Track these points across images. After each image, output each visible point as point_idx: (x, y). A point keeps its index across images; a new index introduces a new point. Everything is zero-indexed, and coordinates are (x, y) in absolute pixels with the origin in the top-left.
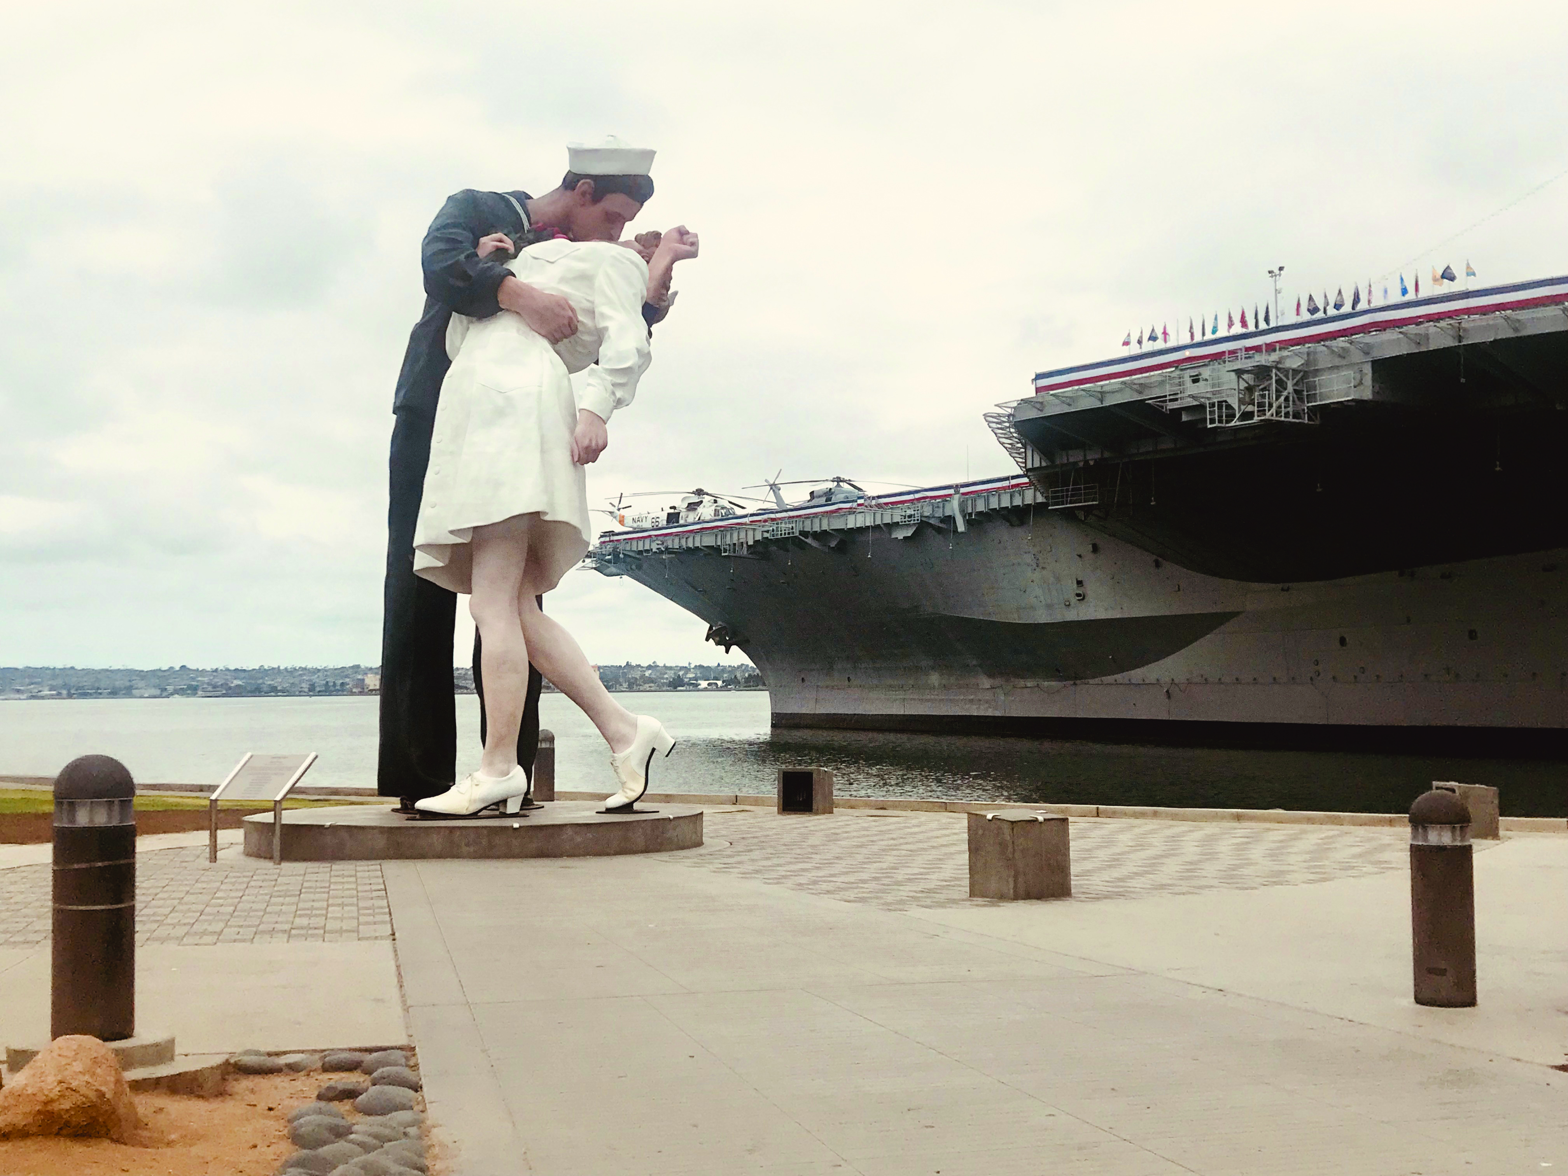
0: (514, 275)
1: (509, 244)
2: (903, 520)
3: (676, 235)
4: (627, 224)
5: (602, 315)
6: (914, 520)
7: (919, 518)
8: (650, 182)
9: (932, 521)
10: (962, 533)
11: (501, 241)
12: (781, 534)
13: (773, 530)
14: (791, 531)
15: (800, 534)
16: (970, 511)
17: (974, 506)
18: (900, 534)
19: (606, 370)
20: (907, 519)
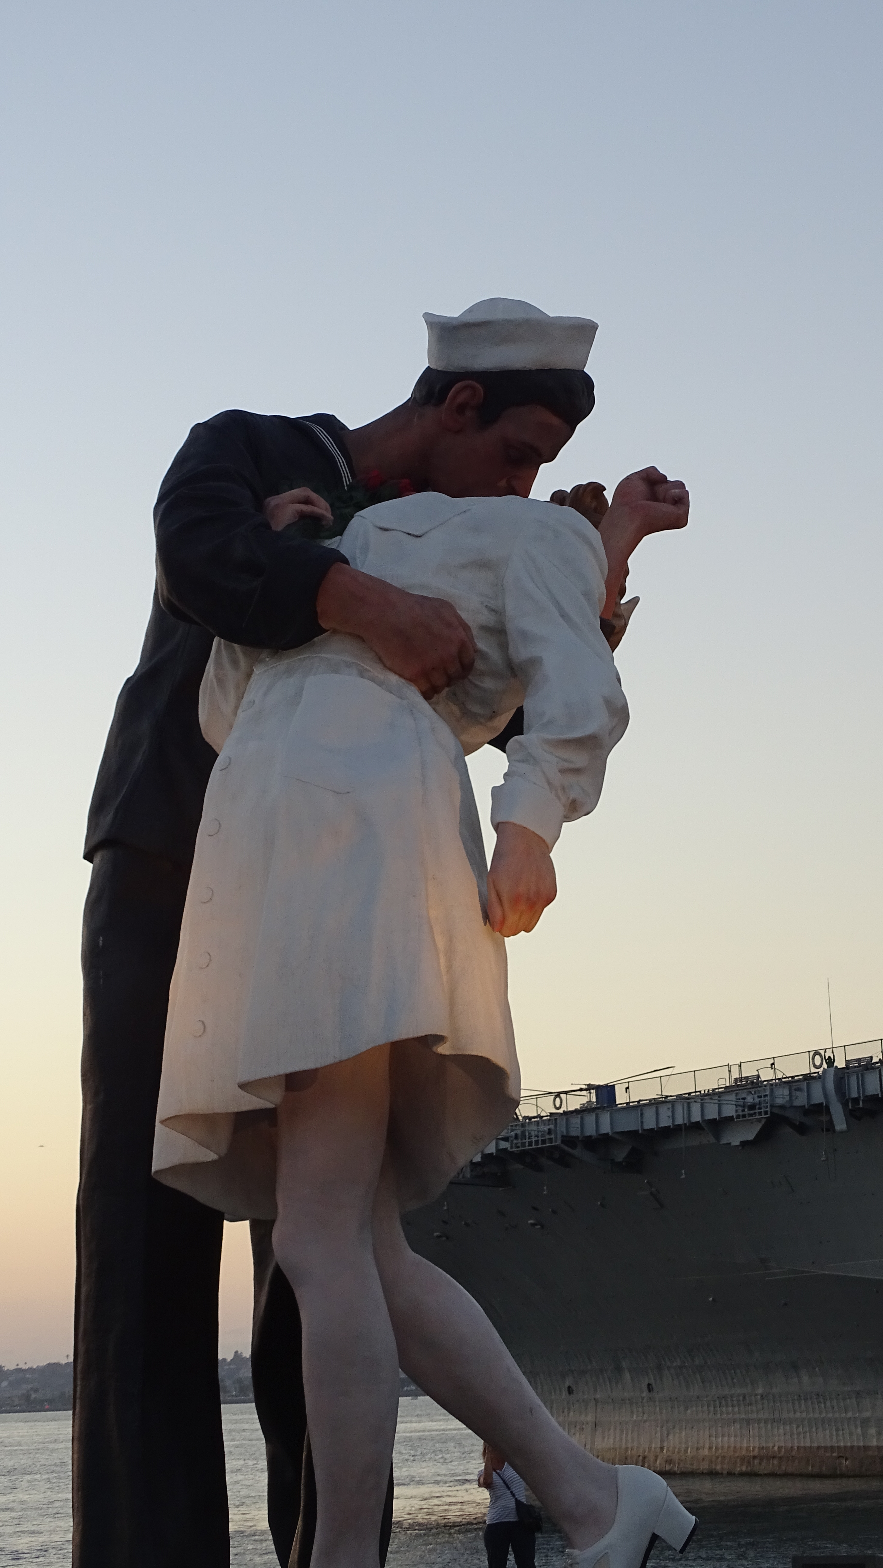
0: (346, 561)
1: (322, 507)
2: (741, 1113)
3: (641, 487)
4: (543, 467)
5: (524, 635)
6: (760, 1113)
7: (768, 1109)
8: (588, 384)
9: (789, 1114)
10: (842, 1132)
11: (307, 501)
12: (530, 1144)
13: (516, 1137)
14: (548, 1137)
15: (563, 1142)
16: (854, 1094)
17: (862, 1085)
18: (735, 1138)
19: (548, 742)
20: (746, 1112)
